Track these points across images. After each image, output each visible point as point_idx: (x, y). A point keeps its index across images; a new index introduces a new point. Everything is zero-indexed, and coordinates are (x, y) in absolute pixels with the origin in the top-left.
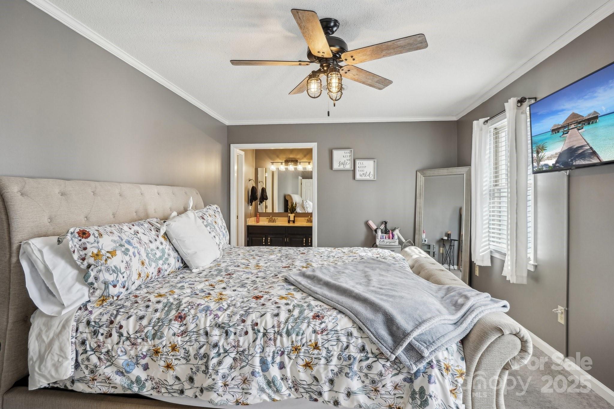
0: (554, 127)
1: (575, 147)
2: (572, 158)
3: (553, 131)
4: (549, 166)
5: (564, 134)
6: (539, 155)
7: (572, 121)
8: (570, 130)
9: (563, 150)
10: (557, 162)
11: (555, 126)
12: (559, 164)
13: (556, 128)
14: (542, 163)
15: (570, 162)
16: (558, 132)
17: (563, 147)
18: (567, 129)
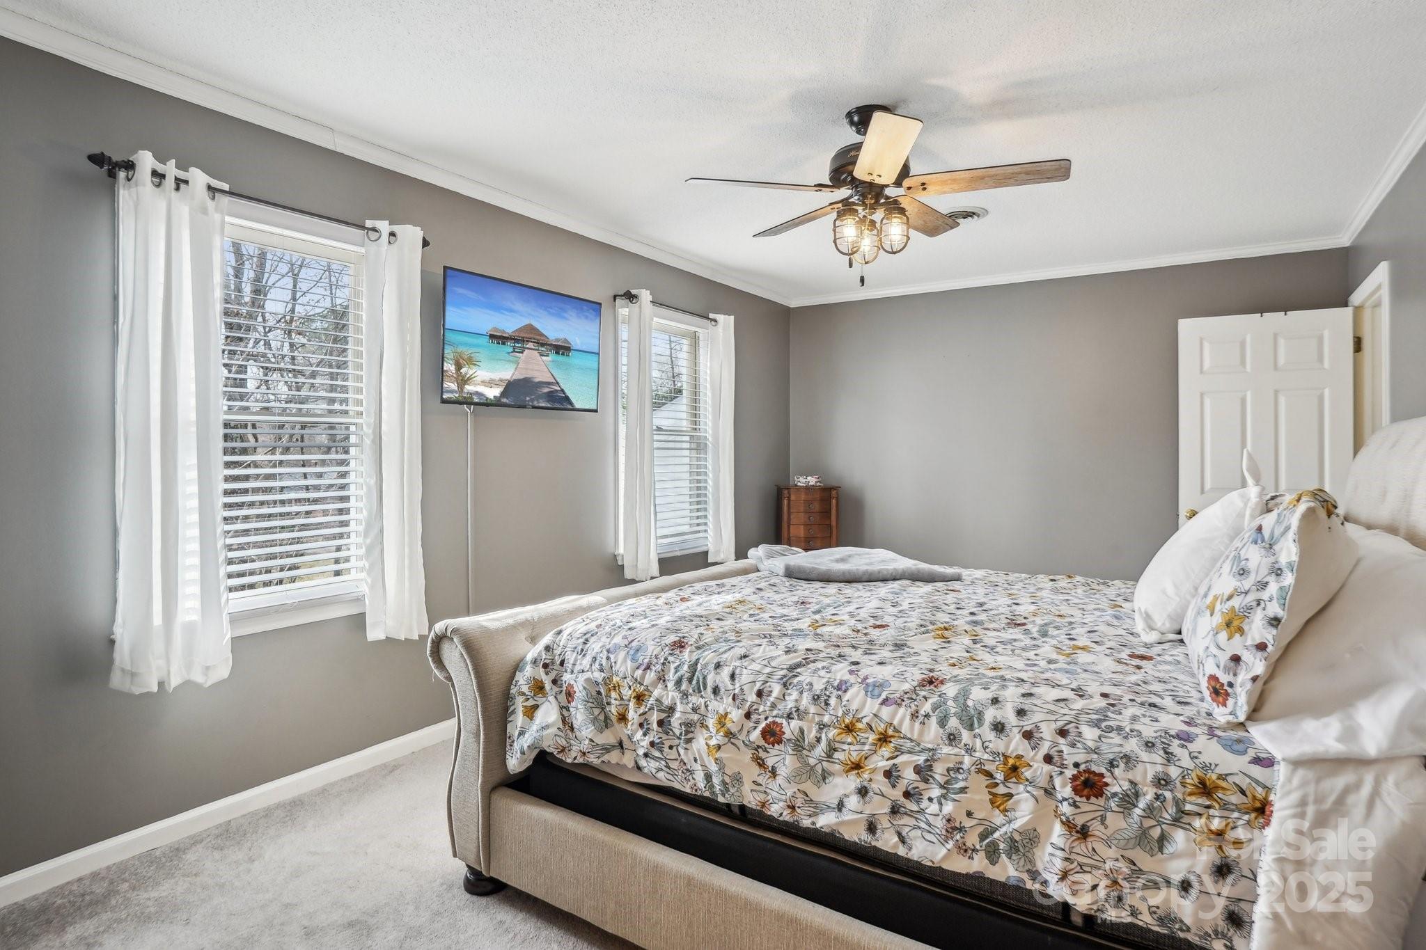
0: (495, 331)
1: (537, 380)
2: (533, 397)
3: (492, 337)
4: (487, 398)
5: (514, 351)
6: (463, 371)
7: (530, 336)
8: (526, 350)
9: (514, 378)
10: (503, 394)
11: (496, 329)
12: (507, 399)
13: (498, 334)
14: (468, 388)
15: (529, 401)
16: (504, 344)
17: (513, 374)
18: (520, 345)
